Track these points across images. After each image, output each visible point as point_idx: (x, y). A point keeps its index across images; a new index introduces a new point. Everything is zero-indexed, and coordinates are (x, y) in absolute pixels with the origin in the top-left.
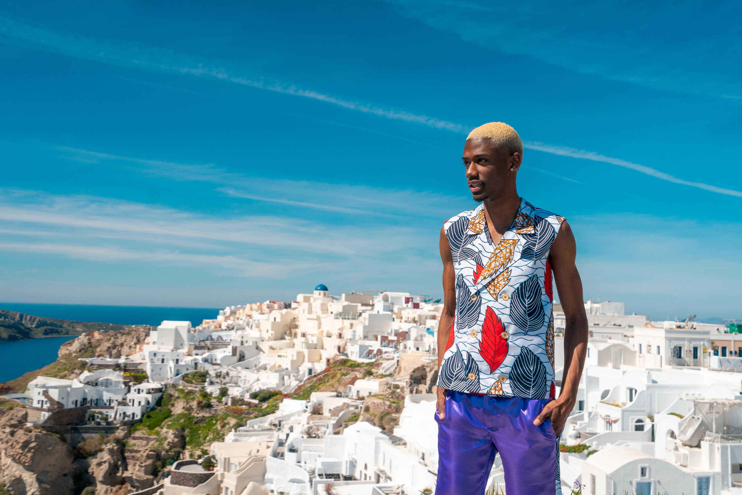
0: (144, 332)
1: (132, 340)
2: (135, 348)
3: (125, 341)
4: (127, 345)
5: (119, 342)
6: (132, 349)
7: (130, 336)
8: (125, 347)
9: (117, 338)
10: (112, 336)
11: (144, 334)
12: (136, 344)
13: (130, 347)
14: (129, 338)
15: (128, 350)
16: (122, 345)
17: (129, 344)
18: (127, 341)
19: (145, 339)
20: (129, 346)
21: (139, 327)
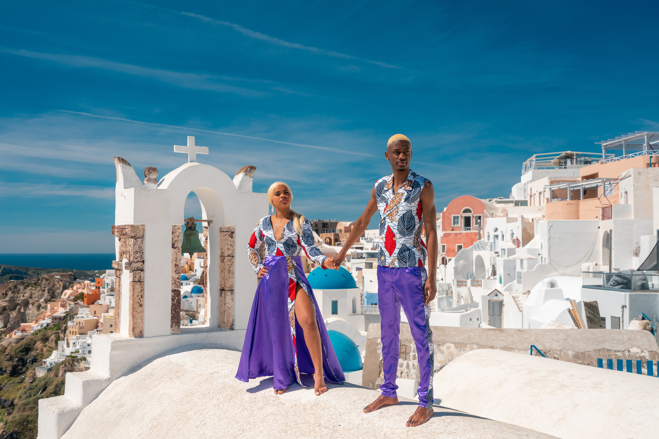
0: (61, 281)
1: (42, 295)
2: (46, 308)
3: (31, 297)
4: (33, 304)
5: (21, 298)
6: (42, 310)
7: (38, 289)
8: (30, 306)
9: (18, 292)
10: (10, 289)
11: (61, 283)
12: (46, 301)
13: (39, 307)
14: (36, 292)
15: (36, 312)
16: (26, 304)
17: (38, 301)
18: (33, 296)
19: (62, 293)
20: (36, 304)
21: (53, 274)
